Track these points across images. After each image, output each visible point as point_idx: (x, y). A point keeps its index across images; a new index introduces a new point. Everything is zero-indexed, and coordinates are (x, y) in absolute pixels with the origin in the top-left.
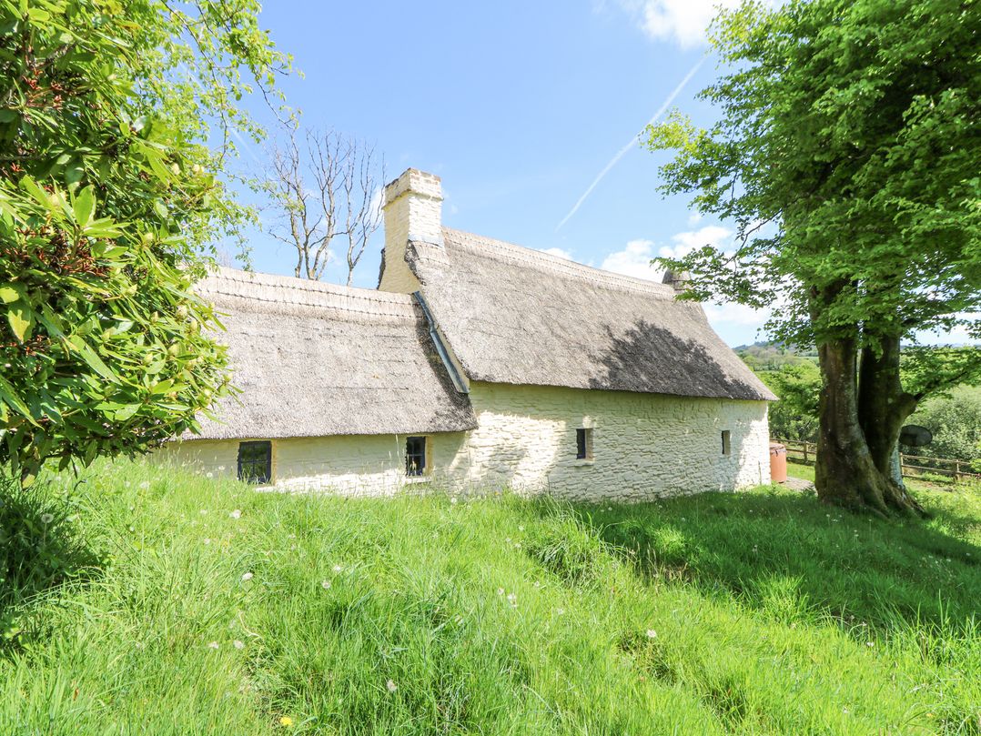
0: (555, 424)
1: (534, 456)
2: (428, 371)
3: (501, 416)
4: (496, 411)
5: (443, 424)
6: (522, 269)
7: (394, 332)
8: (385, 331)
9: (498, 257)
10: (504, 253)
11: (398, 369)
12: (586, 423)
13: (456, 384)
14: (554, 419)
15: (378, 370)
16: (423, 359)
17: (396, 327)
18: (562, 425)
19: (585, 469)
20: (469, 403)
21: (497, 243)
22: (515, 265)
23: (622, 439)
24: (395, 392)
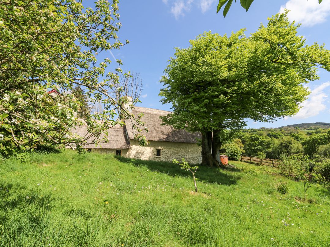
0: (151, 148)
1: (145, 155)
2: (123, 137)
3: (137, 146)
4: (136, 145)
5: (124, 147)
6: (152, 114)
7: (118, 130)
8: (116, 129)
9: (146, 112)
10: (148, 111)
11: (117, 137)
12: (160, 148)
13: (128, 140)
14: (151, 147)
15: (113, 137)
16: (123, 135)
17: (119, 129)
18: (153, 148)
19: (158, 158)
20: (130, 143)
21: (147, 109)
22: (150, 114)
23: (170, 152)
24: (115, 141)
